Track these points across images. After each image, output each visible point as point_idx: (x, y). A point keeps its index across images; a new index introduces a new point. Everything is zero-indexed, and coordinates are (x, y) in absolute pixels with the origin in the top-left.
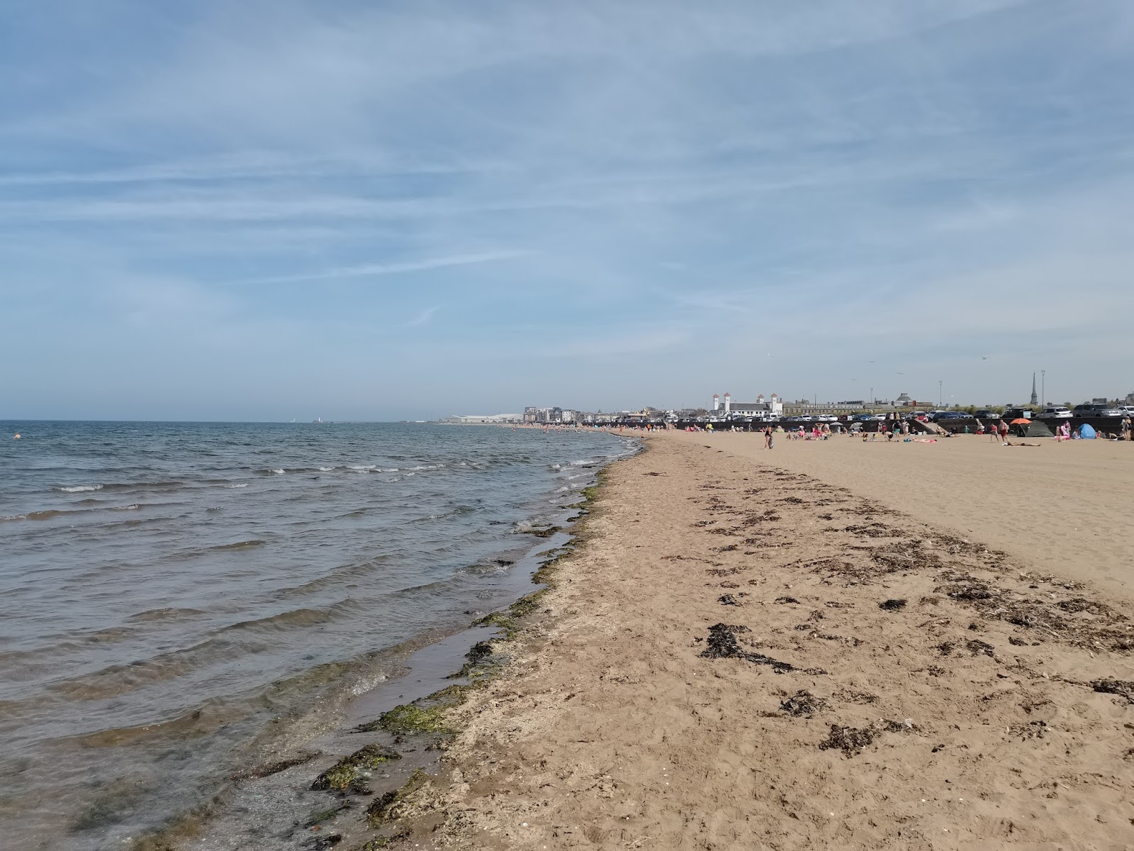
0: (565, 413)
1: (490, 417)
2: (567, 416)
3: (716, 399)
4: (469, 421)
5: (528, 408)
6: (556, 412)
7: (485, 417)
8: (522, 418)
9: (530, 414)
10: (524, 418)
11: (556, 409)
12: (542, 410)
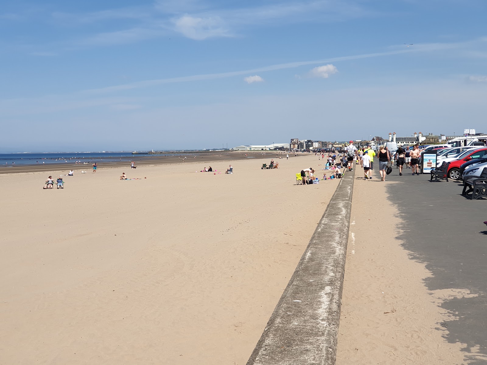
0: (315, 143)
1: (267, 146)
2: (316, 145)
3: (390, 136)
4: (252, 149)
5: (293, 140)
6: (309, 143)
7: (264, 146)
8: (289, 147)
9: (294, 144)
10: (290, 147)
11: (309, 141)
12: (302, 141)
